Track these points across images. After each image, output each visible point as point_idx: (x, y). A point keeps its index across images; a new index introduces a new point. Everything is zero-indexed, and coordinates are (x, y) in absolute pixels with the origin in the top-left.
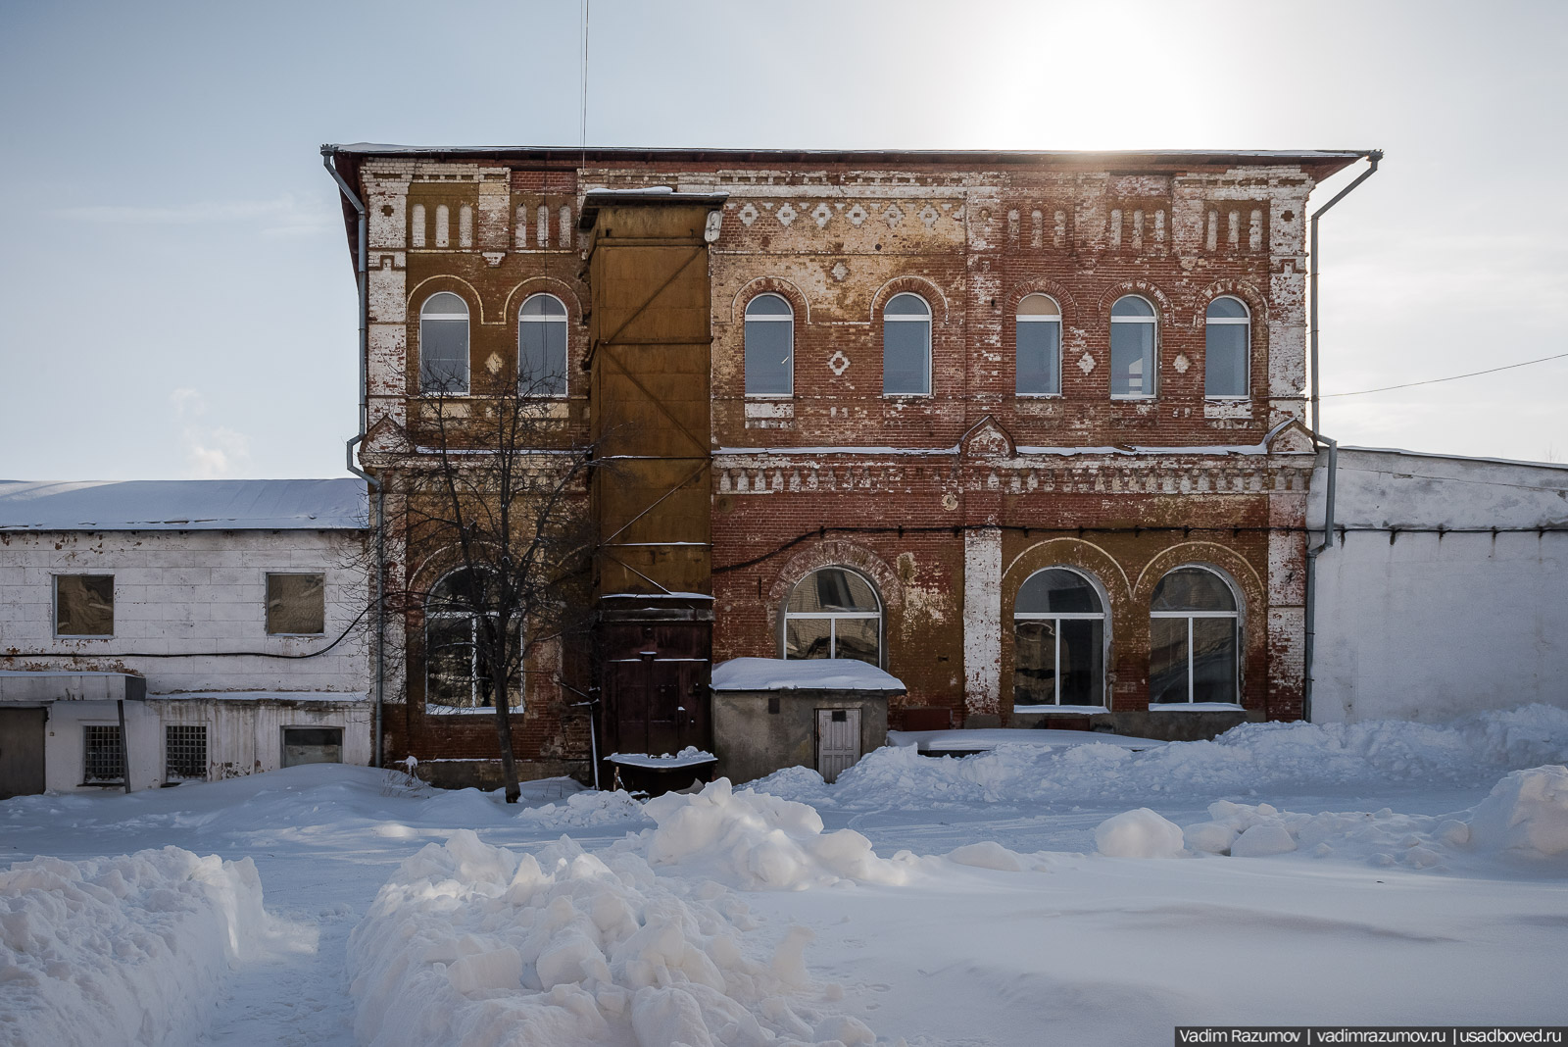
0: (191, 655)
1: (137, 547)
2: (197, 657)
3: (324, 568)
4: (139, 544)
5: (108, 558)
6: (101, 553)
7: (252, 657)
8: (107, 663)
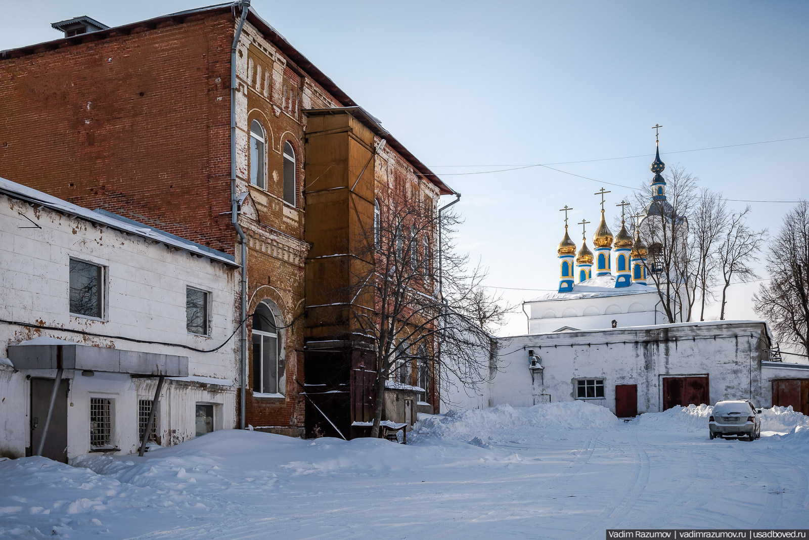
0: (153, 342)
1: (121, 246)
2: (155, 345)
3: (212, 288)
4: (123, 244)
5: (105, 250)
6: (101, 245)
7: (181, 348)
8: (105, 343)
